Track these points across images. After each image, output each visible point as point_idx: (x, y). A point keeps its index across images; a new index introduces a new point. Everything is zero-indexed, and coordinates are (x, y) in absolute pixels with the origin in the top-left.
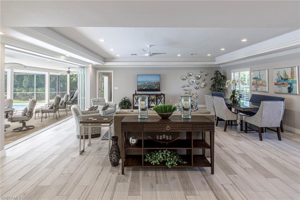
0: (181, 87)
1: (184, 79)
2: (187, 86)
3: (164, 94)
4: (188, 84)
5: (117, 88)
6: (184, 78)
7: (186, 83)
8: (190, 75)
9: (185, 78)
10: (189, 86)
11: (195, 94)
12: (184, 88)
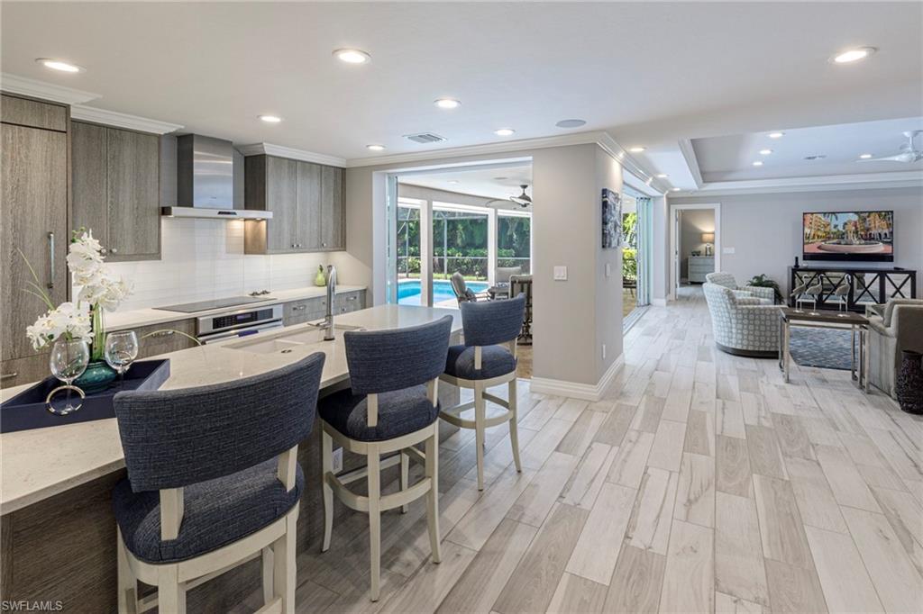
3: (915, 272)
5: (733, 249)
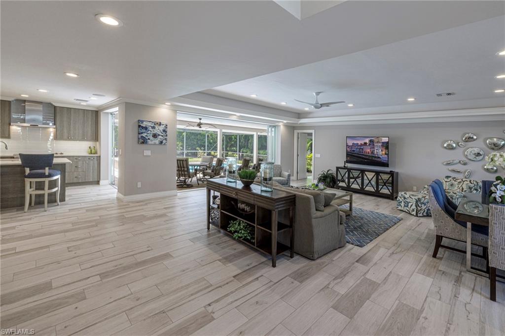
0: (443, 163)
1: (451, 148)
2: (460, 162)
4: (464, 159)
5: (320, 155)
6: (452, 146)
7: (457, 155)
8: (470, 139)
9: (454, 145)
10: (465, 164)
11: (468, 182)
12: (451, 167)
